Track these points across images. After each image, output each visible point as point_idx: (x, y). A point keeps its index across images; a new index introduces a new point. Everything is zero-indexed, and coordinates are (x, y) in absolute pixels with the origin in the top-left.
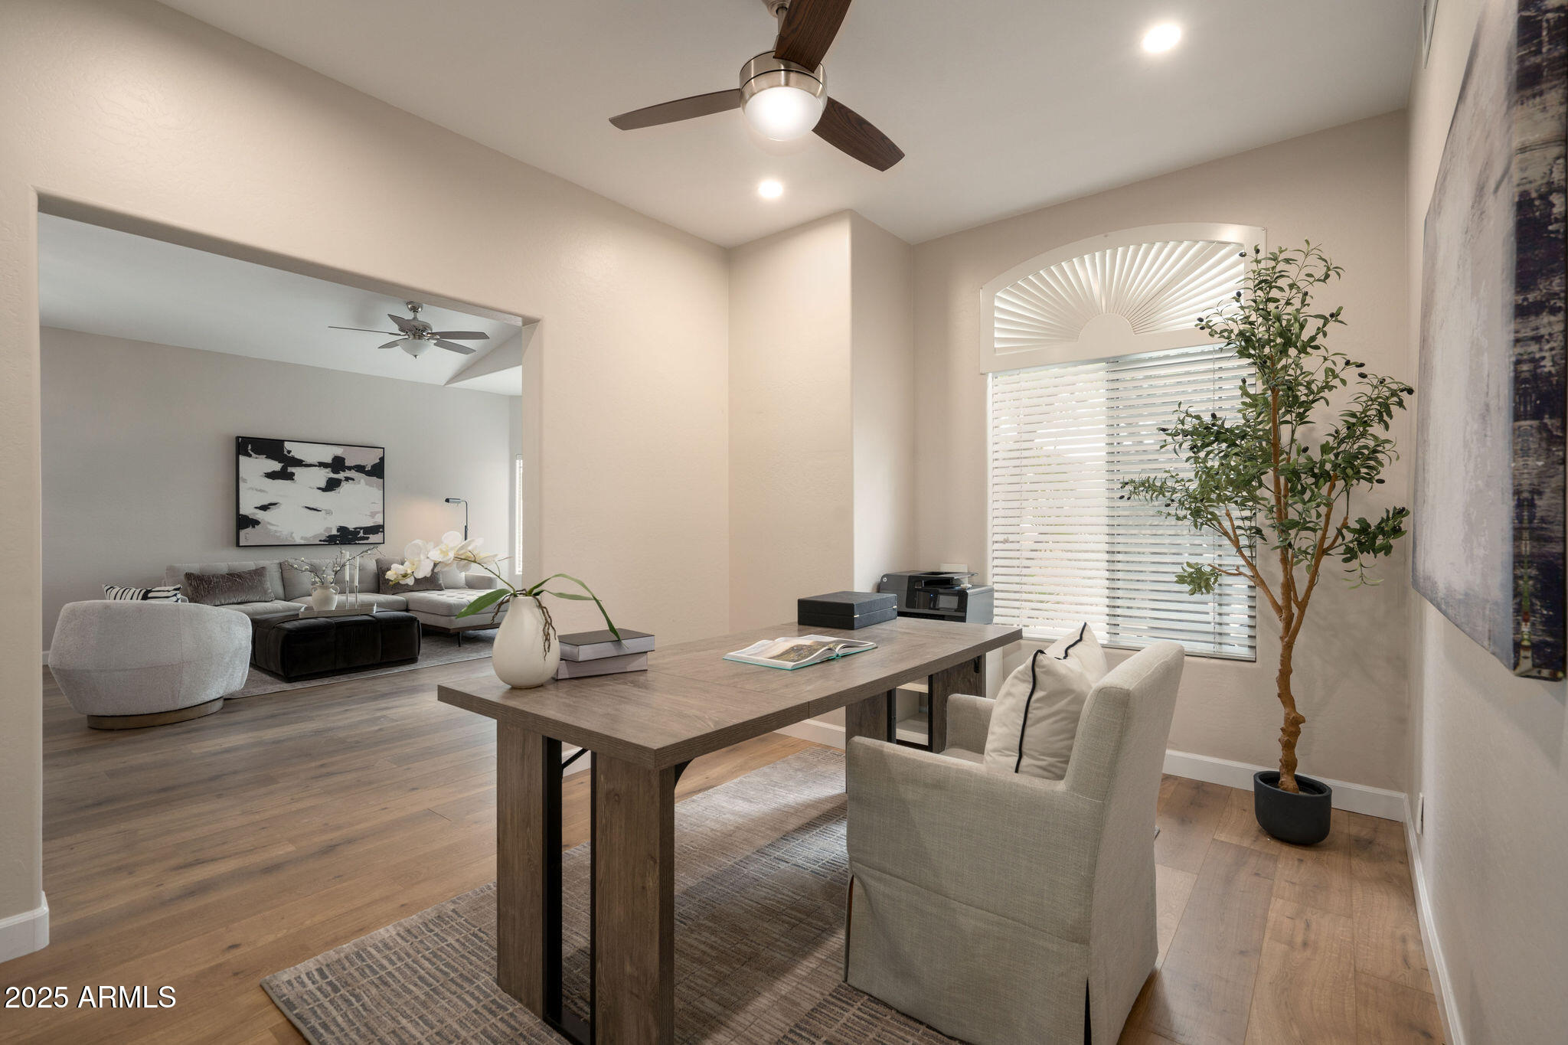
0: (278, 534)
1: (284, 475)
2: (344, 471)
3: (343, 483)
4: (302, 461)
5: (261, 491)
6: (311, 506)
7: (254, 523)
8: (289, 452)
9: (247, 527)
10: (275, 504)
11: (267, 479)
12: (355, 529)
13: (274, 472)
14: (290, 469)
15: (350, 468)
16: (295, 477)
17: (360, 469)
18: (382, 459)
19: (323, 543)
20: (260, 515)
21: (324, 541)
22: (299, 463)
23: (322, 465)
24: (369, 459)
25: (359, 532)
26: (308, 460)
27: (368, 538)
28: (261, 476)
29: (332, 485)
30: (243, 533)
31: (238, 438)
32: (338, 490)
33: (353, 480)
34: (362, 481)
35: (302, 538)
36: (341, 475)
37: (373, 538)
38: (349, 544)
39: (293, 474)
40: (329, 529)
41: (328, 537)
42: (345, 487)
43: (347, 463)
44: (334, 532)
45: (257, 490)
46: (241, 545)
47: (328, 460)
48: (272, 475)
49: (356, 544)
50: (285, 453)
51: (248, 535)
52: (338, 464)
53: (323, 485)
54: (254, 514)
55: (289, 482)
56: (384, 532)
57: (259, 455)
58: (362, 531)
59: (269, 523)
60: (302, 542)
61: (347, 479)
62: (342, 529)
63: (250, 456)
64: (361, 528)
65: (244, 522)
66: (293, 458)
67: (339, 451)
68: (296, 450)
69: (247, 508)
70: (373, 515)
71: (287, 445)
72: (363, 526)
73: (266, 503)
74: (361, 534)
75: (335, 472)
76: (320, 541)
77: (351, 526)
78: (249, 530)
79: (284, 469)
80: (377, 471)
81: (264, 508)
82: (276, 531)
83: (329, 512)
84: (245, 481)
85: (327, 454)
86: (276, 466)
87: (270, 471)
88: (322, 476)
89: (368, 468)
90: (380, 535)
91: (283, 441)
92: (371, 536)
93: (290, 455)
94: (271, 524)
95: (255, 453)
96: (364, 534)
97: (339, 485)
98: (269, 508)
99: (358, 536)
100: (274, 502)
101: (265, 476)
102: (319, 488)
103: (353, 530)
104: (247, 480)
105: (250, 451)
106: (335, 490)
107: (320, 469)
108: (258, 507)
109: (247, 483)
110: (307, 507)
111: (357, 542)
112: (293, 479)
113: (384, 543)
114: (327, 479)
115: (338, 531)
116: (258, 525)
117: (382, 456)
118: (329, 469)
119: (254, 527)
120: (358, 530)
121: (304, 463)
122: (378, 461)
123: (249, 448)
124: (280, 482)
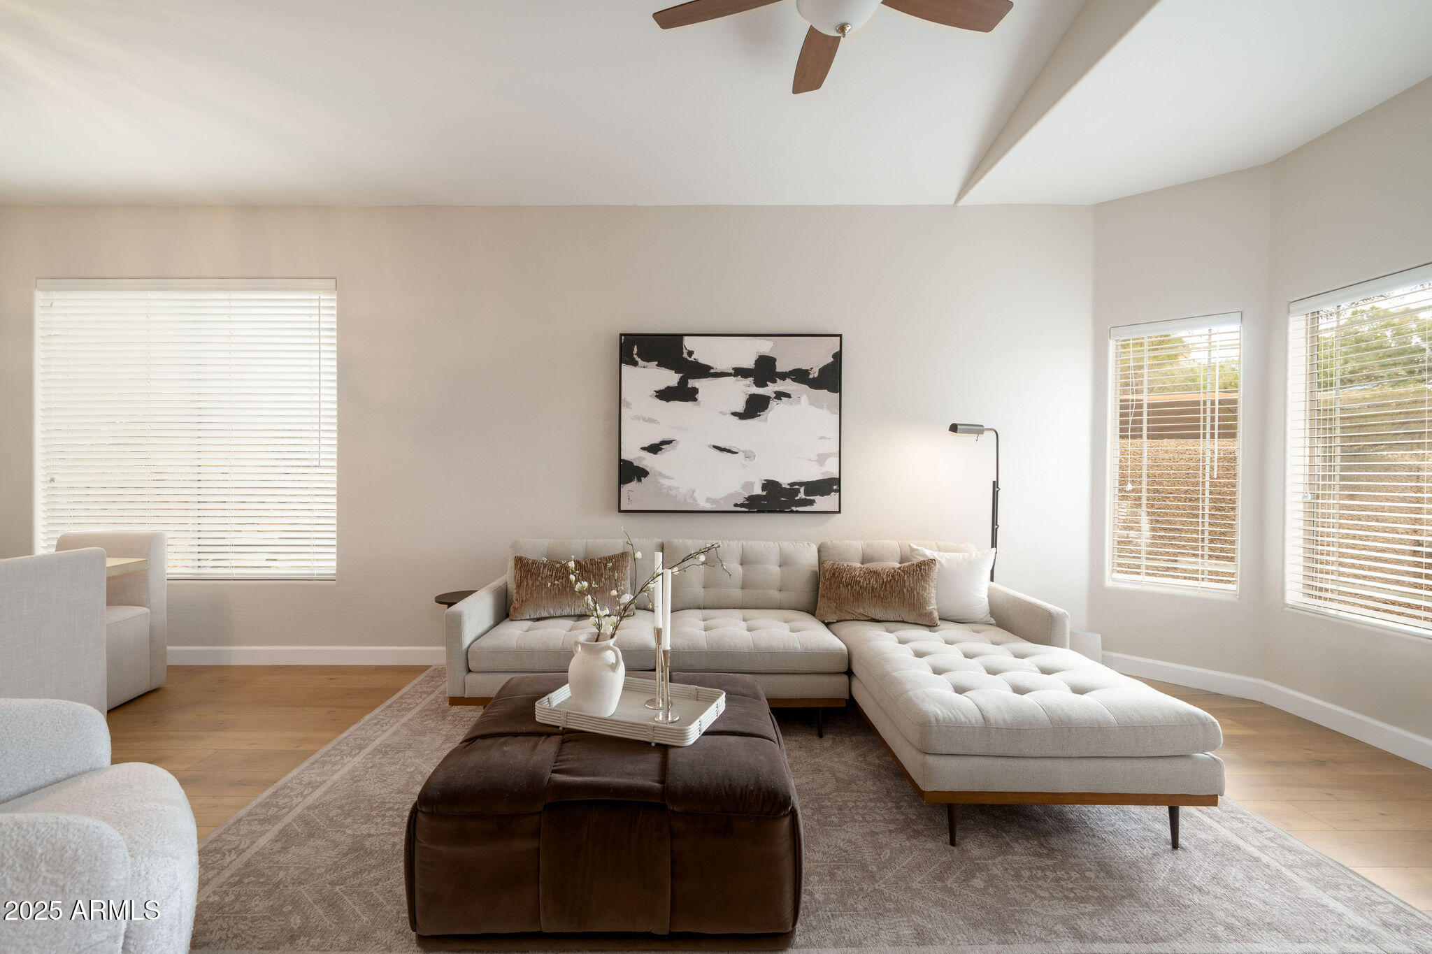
0: (673, 493)
1: (682, 393)
2: (774, 381)
3: (773, 404)
4: (709, 368)
5: (651, 420)
6: (722, 446)
7: (641, 473)
8: (690, 353)
9: (631, 481)
10: (669, 442)
11: (658, 401)
12: (792, 484)
13: (668, 388)
14: (692, 383)
15: (784, 376)
16: (699, 396)
17: (800, 376)
18: (838, 356)
19: (740, 509)
20: (648, 461)
21: (742, 505)
22: (704, 371)
23: (740, 372)
24: (815, 358)
25: (798, 491)
26: (719, 366)
27: (811, 503)
28: (651, 396)
29: (755, 407)
30: (626, 488)
31: (621, 335)
32: (764, 415)
33: (788, 396)
34: (804, 399)
35: (709, 500)
36: (769, 390)
37: (822, 503)
38: (781, 512)
39: (695, 391)
40: (749, 485)
41: (748, 499)
42: (776, 408)
43: (781, 367)
44: (758, 491)
45: (644, 419)
46: (622, 509)
47: (749, 363)
48: (666, 395)
49: (792, 512)
50: (685, 355)
51: (634, 494)
52: (764, 370)
53: (740, 408)
54: (640, 459)
55: (689, 404)
56: (839, 491)
57: (649, 361)
58: (802, 490)
59: (660, 474)
60: (708, 507)
61: (780, 395)
62: (770, 485)
63: (635, 364)
64: (801, 484)
65: (629, 472)
66: (696, 363)
67: (765, 347)
68: (700, 350)
69: (631, 452)
70: (821, 459)
71: (689, 343)
72: (805, 480)
73: (657, 440)
74: (801, 495)
75: (760, 383)
76: (736, 505)
77: (785, 480)
78: (633, 485)
79: (683, 382)
80: (829, 379)
81: (654, 449)
82: (670, 488)
83: (749, 456)
84: (628, 405)
85: (746, 353)
86: (671, 378)
87: (662, 387)
88: (739, 391)
89: (814, 374)
90: (834, 496)
91: (681, 336)
92: (817, 498)
93: (692, 359)
94: (665, 477)
95: (643, 360)
96: (806, 494)
97: (767, 408)
98: (661, 449)
99: (796, 498)
100: (667, 437)
101: (656, 396)
102: (734, 414)
103: (788, 487)
104: (631, 404)
105: (635, 357)
106: (760, 415)
107: (736, 380)
108: (643, 449)
109: (630, 408)
110: (715, 447)
111: (794, 509)
112: (695, 400)
113: (839, 512)
114: (748, 397)
115: (763, 489)
116: (645, 476)
117: (839, 350)
118: (751, 379)
119: (640, 480)
120: (797, 487)
121: (712, 371)
122: (831, 360)
123: (635, 352)
124: (676, 404)
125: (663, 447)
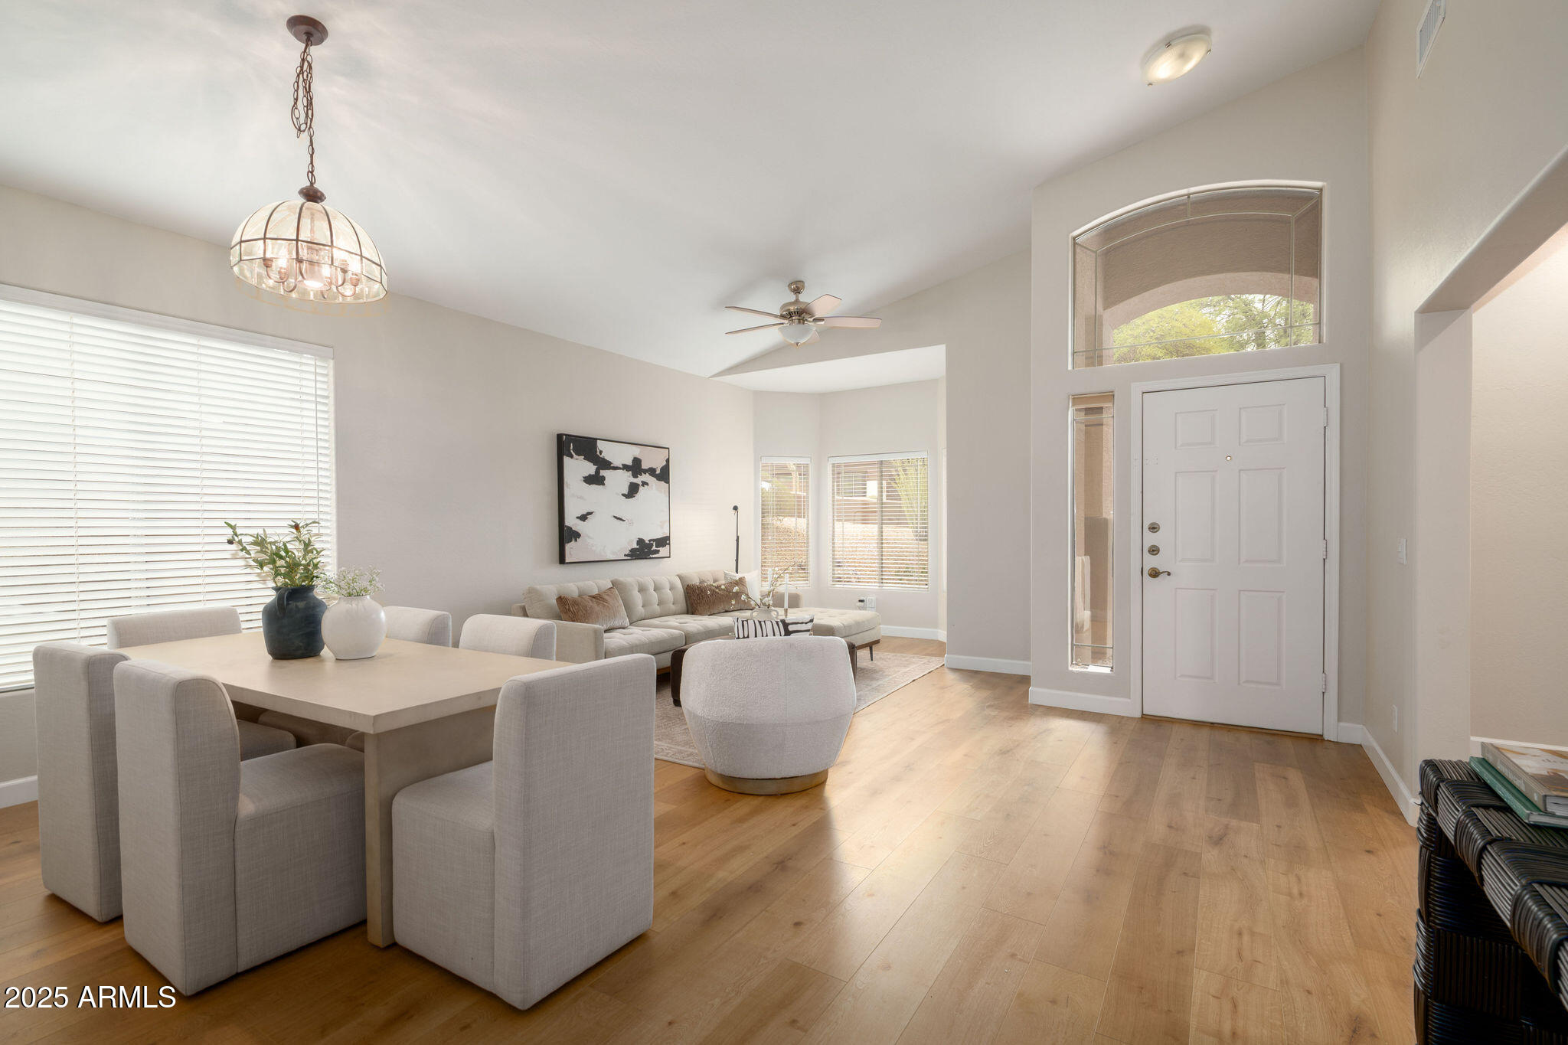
0: (594, 548)
1: (595, 480)
3: (641, 488)
4: (610, 463)
5: (581, 498)
6: (618, 516)
7: (576, 535)
8: (601, 452)
9: (570, 541)
10: (591, 513)
11: (585, 484)
12: (650, 540)
13: (590, 475)
14: (603, 473)
15: (645, 471)
16: (606, 482)
17: (652, 471)
18: (668, 461)
19: (626, 558)
20: (580, 527)
21: (627, 555)
22: (605, 465)
23: (625, 467)
24: (659, 461)
25: (652, 545)
26: (616, 463)
27: (658, 552)
28: (581, 480)
29: (633, 490)
30: (566, 548)
31: (559, 435)
32: (637, 496)
33: (647, 484)
34: (654, 487)
35: (612, 552)
36: (638, 480)
37: (663, 551)
38: (646, 558)
39: (603, 478)
40: (631, 541)
41: (630, 551)
42: (642, 491)
43: (644, 466)
44: (635, 546)
45: (577, 497)
46: (567, 561)
47: (630, 462)
48: (589, 480)
49: (651, 558)
50: (598, 453)
51: (571, 550)
52: (636, 467)
53: (626, 492)
54: (576, 525)
55: (600, 487)
56: (669, 544)
57: (579, 455)
58: (654, 544)
59: (587, 535)
60: (612, 557)
61: (644, 484)
62: (640, 541)
63: (572, 457)
64: (654, 540)
65: (567, 535)
66: (604, 460)
67: (636, 451)
68: (607, 450)
69: (570, 519)
70: (662, 524)
71: (600, 445)
72: (655, 538)
73: (584, 512)
74: (654, 548)
75: (635, 476)
76: (625, 555)
77: (646, 538)
78: (572, 544)
79: (597, 472)
80: (663, 475)
81: (583, 518)
82: (592, 545)
83: (630, 523)
84: (567, 486)
85: (629, 455)
86: (590, 468)
87: (587, 474)
88: (624, 479)
89: (658, 471)
90: (668, 547)
91: (595, 440)
92: (660, 549)
93: (601, 456)
94: (589, 537)
95: (577, 454)
96: (656, 547)
97: (638, 491)
98: (587, 518)
99: (652, 549)
100: (590, 511)
101: (584, 480)
102: (623, 495)
103: (648, 542)
104: (571, 485)
105: (572, 451)
106: (635, 496)
107: (624, 472)
108: (577, 518)
109: (570, 489)
110: (615, 517)
111: (651, 556)
112: (604, 485)
113: (669, 557)
114: (629, 484)
115: (637, 544)
116: (580, 537)
117: (668, 457)
118: (630, 472)
119: (577, 540)
120: (652, 542)
121: (612, 465)
122: (665, 463)
123: (572, 448)
124: (594, 486)
125: (588, 516)
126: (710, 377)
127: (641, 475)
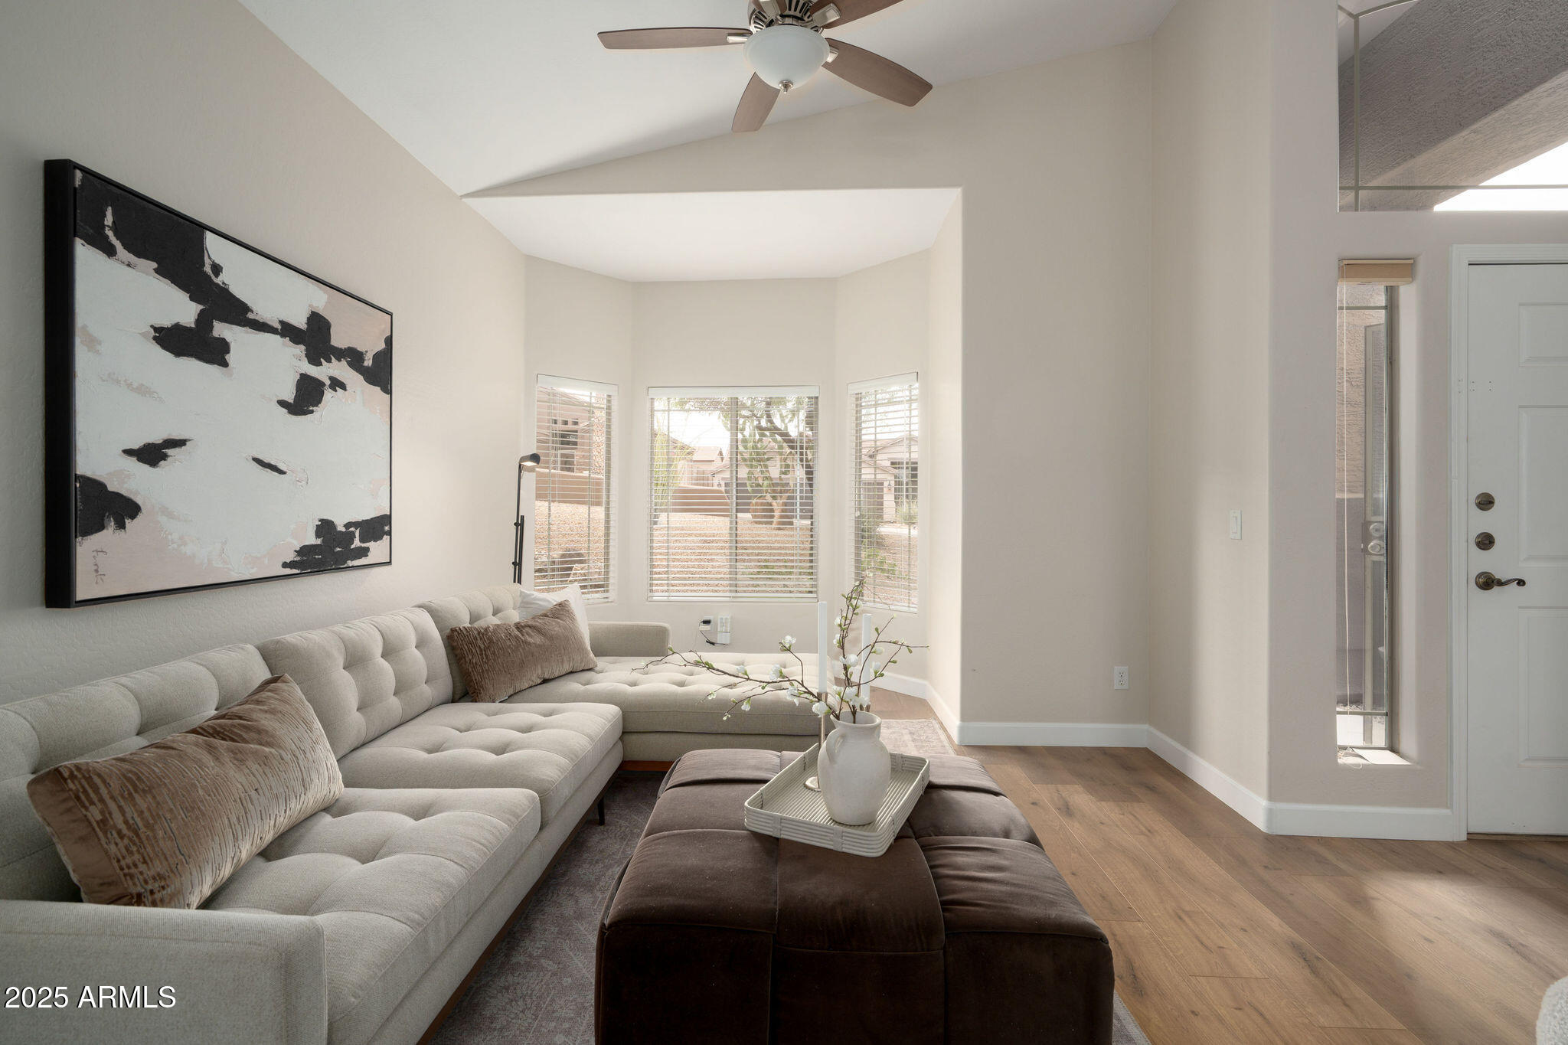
0: (189, 549)
1: (201, 345)
3: (328, 394)
4: (245, 308)
5: (143, 391)
6: (266, 460)
7: (124, 509)
8: (217, 270)
9: (92, 526)
10: (180, 443)
11: (158, 348)
12: (348, 525)
13: (177, 327)
14: (221, 330)
15: (341, 354)
16: (230, 358)
17: (354, 357)
18: (389, 341)
19: (288, 571)
20: (137, 482)
21: (291, 565)
22: (238, 312)
23: (287, 331)
24: (369, 337)
25: (352, 536)
26: (264, 309)
27: (364, 552)
28: (144, 335)
29: (307, 396)
30: (78, 547)
32: (316, 412)
33: (343, 387)
34: (358, 395)
35: (246, 559)
36: (323, 372)
37: (377, 550)
38: (337, 569)
39: (224, 346)
40: (301, 529)
41: (299, 552)
42: (330, 403)
43: (338, 340)
44: (311, 539)
45: (129, 385)
46: (73, 597)
47: (300, 320)
48: (173, 339)
49: (348, 568)
50: (208, 269)
51: (103, 557)
52: (317, 337)
53: (289, 396)
54: (121, 475)
55: (213, 370)
56: (389, 533)
57: (138, 255)
58: (357, 533)
59: (164, 511)
60: (248, 572)
61: (337, 384)
62: (325, 528)
63: (110, 251)
64: (356, 524)
66: (224, 293)
67: (319, 300)
68: (233, 269)
69: (95, 455)
70: (374, 487)
71: (215, 247)
72: (360, 519)
73: (157, 438)
74: (357, 543)
75: (314, 359)
76: (285, 565)
77: (340, 520)
78: (108, 537)
79: (204, 322)
80: (381, 372)
81: (152, 454)
82: (184, 540)
83: (301, 479)
84: (92, 344)
85: (297, 302)
86: (179, 307)
87: (167, 322)
88: (289, 364)
89: (369, 361)
90: (386, 541)
91: (198, 227)
92: (371, 545)
93: (218, 281)
94: (170, 515)
95: (126, 247)
96: (362, 540)
97: (320, 401)
98: (164, 457)
99: (353, 547)
100: (177, 435)
101: (155, 338)
102: (282, 403)
103: (344, 530)
104: (100, 343)
105: (110, 233)
106: (312, 412)
107: (284, 345)
108: (129, 452)
109: (97, 352)
110: (257, 461)
111: (350, 563)
112: (225, 364)
113: (390, 563)
114: (298, 377)
115: (318, 535)
116: (133, 517)
117: (389, 334)
118: (303, 347)
119: (121, 525)
120: (352, 529)
121: (250, 316)
122: (382, 346)
123: (109, 220)
124: (191, 366)
125: (169, 452)
126: (468, 195)
127: (329, 361)
